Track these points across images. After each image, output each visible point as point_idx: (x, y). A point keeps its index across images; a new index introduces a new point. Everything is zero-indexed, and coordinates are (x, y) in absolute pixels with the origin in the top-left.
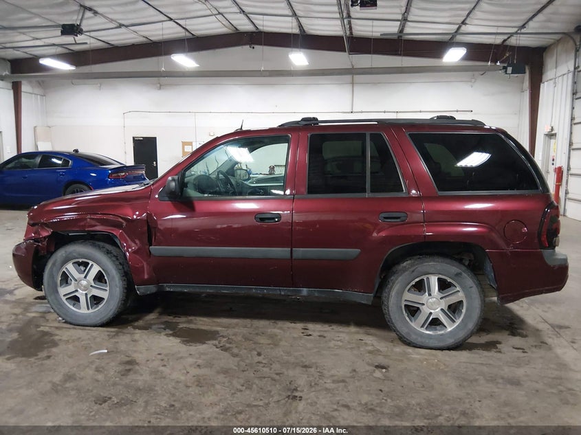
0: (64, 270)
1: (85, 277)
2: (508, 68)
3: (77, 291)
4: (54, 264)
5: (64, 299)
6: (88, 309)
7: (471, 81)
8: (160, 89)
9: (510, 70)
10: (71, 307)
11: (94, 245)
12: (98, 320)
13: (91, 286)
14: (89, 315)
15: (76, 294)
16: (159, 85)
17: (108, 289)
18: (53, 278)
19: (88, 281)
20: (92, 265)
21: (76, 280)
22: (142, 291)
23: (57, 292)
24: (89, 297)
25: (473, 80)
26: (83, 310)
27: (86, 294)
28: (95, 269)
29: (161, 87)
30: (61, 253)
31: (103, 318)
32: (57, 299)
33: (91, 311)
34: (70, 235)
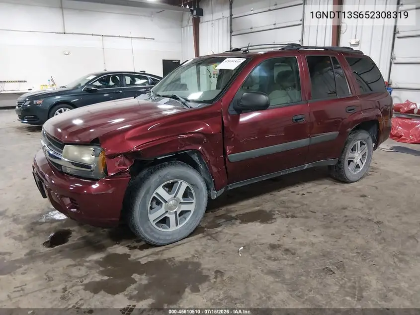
0: (154, 195)
1: (175, 196)
2: (194, 11)
3: (167, 212)
4: (147, 192)
5: (154, 224)
6: (177, 225)
12: (189, 232)
13: (180, 203)
14: (180, 230)
15: (167, 215)
17: (194, 201)
18: (145, 206)
19: (177, 200)
20: (181, 183)
21: (166, 201)
24: (178, 213)
25: (152, 16)
26: (172, 228)
27: (176, 212)
30: (155, 179)
32: (149, 227)
33: (179, 226)
34: (158, 159)
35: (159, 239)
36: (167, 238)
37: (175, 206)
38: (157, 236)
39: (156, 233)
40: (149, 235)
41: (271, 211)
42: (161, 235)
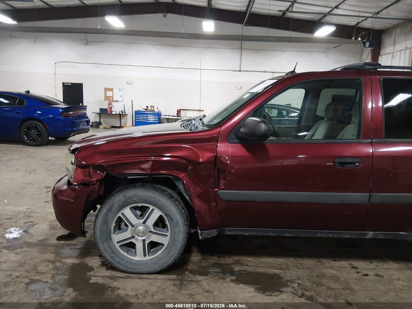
0: (120, 215)
1: (144, 223)
2: (367, 43)
3: (133, 237)
4: (110, 210)
5: (117, 246)
6: (145, 255)
7: (326, 52)
8: (86, 44)
9: (368, 44)
10: (125, 254)
11: (155, 189)
12: (157, 267)
13: (150, 232)
14: (146, 262)
15: (133, 240)
16: (86, 42)
17: (169, 234)
18: (108, 224)
19: (147, 228)
20: (153, 210)
21: (133, 226)
22: (205, 236)
23: (111, 239)
24: (147, 243)
25: (328, 52)
26: (139, 257)
27: (144, 241)
28: (156, 214)
29: (87, 43)
30: (118, 198)
31: (162, 265)
32: (110, 247)
33: (148, 258)
34: (129, 177)
35: (119, 263)
36: (130, 266)
37: (144, 234)
38: (118, 260)
39: (117, 255)
40: (109, 256)
41: (288, 281)
42: (122, 260)
